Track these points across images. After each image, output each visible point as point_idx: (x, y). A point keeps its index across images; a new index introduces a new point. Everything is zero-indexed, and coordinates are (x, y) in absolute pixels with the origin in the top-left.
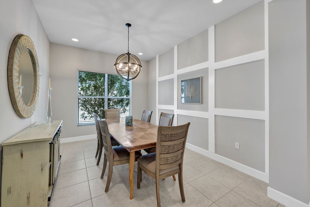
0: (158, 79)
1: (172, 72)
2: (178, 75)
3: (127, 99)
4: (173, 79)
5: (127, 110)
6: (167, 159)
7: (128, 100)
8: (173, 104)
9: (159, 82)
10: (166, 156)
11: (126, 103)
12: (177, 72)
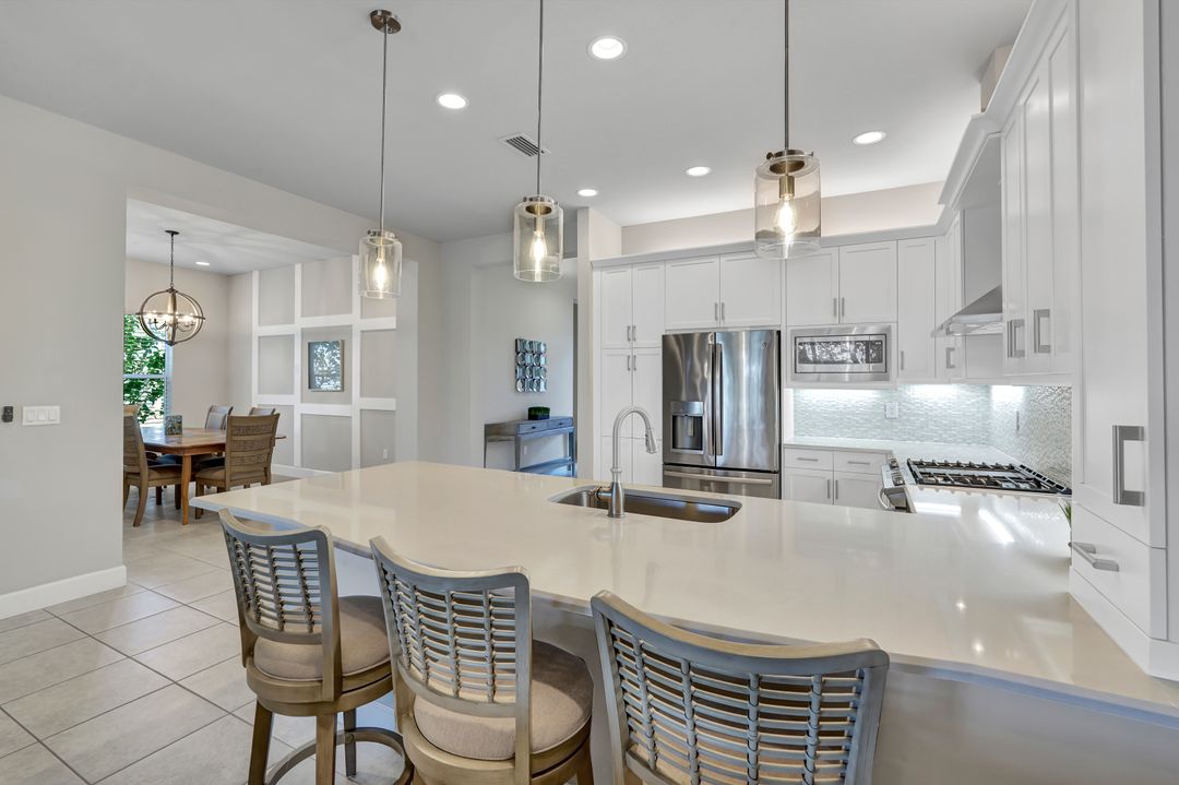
0: (258, 330)
1: (290, 320)
2: (302, 329)
3: (151, 380)
4: (293, 336)
5: (153, 413)
6: (242, 459)
7: (155, 383)
8: (292, 393)
9: (260, 337)
10: (241, 454)
11: (150, 390)
12: (301, 322)
